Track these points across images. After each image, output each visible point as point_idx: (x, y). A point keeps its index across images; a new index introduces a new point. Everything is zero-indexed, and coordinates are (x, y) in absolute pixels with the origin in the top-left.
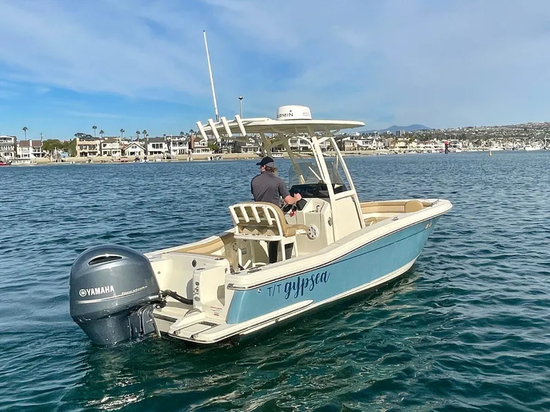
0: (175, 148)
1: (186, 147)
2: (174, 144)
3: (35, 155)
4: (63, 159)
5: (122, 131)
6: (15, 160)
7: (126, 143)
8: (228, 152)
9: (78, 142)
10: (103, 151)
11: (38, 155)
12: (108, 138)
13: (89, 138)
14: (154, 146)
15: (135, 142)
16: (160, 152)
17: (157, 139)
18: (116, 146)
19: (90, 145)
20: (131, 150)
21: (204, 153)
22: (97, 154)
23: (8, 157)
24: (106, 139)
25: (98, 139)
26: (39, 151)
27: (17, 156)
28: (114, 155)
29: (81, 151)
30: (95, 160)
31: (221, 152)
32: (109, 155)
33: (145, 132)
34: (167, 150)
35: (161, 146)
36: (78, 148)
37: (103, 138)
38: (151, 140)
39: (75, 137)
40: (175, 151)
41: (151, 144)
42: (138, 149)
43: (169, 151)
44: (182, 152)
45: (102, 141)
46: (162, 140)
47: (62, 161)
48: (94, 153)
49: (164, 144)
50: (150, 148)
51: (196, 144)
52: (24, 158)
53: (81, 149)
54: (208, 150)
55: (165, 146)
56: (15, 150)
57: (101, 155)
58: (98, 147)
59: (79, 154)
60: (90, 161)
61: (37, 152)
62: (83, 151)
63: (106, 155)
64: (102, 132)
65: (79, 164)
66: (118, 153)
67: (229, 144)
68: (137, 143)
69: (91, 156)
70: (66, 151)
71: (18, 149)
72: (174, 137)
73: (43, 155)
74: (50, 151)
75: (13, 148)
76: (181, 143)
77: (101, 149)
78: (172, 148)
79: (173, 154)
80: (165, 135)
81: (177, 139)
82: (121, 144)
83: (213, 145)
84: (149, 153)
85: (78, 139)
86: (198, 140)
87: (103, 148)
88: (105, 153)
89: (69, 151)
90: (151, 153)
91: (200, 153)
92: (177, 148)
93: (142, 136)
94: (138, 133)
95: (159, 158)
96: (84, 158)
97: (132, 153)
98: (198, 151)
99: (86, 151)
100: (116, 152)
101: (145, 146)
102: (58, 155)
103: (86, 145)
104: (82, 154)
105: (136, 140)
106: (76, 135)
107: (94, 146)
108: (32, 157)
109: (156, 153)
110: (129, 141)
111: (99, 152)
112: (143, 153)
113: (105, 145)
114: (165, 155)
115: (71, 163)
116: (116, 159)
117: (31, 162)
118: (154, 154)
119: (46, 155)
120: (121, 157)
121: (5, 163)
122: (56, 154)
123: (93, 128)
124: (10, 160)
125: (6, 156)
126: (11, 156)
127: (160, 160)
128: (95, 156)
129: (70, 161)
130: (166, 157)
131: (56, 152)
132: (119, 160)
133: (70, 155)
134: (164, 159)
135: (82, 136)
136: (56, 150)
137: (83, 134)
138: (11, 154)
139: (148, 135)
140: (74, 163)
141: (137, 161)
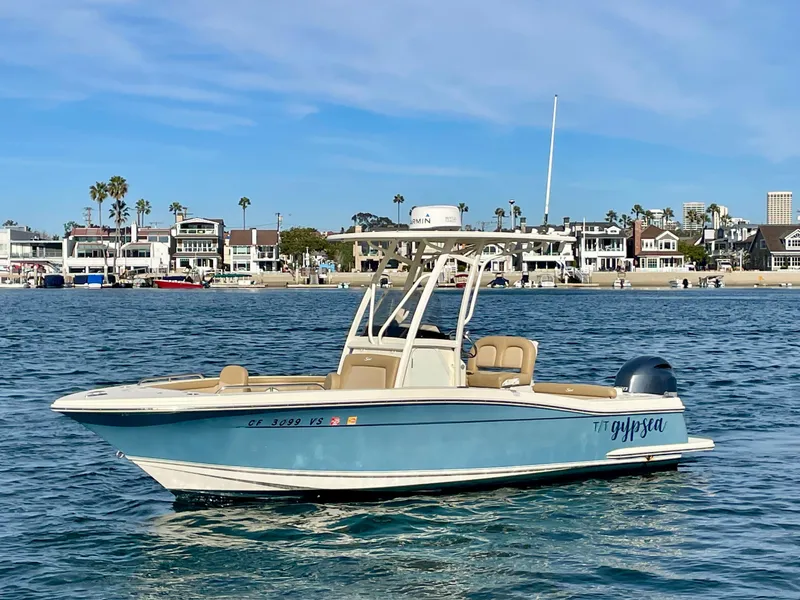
0: (591, 254)
1: (620, 253)
2: (590, 243)
3: (261, 265)
4: (323, 276)
6: (219, 276)
8: (734, 266)
11: (269, 264)
13: (384, 224)
16: (552, 265)
21: (668, 269)
22: (401, 266)
23: (203, 270)
26: (270, 256)
27: (223, 266)
29: (365, 259)
30: (396, 280)
31: (714, 267)
33: (518, 211)
34: (571, 258)
35: (557, 248)
36: (357, 250)
39: (352, 223)
40: (591, 261)
43: (576, 263)
44: (609, 265)
47: (321, 281)
48: (394, 264)
51: (648, 245)
52: (239, 271)
53: (365, 252)
54: (678, 262)
56: (221, 251)
59: (358, 265)
61: (266, 259)
62: (370, 256)
66: (449, 265)
67: (738, 245)
70: (330, 256)
71: (226, 249)
72: (590, 226)
73: (279, 265)
74: (296, 258)
75: (215, 247)
76: (607, 242)
78: (585, 254)
79: (585, 268)
80: (566, 219)
81: (596, 231)
83: (692, 248)
84: (525, 266)
85: (359, 229)
86: (653, 232)
89: (338, 258)
90: (532, 265)
91: (658, 269)
92: (598, 253)
94: (500, 213)
95: (549, 279)
96: (370, 275)
98: (653, 264)
99: (376, 258)
102: (313, 266)
104: (366, 265)
106: (354, 218)
108: (255, 269)
109: (542, 265)
112: (509, 265)
114: (565, 271)
115: (340, 287)
116: (446, 279)
117: (252, 283)
118: (537, 270)
119: (285, 266)
120: (457, 274)
121: (198, 283)
122: (308, 263)
123: (395, 201)
124: (208, 275)
125: (199, 265)
126: (211, 266)
127: (552, 284)
128: (395, 270)
129: (337, 283)
130: (566, 278)
131: (307, 259)
132: (452, 281)
133: (339, 266)
134: (563, 281)
135: (370, 220)
136: (307, 255)
137: (370, 216)
138: (211, 262)
139: (523, 220)
140: (346, 287)
141: (497, 286)
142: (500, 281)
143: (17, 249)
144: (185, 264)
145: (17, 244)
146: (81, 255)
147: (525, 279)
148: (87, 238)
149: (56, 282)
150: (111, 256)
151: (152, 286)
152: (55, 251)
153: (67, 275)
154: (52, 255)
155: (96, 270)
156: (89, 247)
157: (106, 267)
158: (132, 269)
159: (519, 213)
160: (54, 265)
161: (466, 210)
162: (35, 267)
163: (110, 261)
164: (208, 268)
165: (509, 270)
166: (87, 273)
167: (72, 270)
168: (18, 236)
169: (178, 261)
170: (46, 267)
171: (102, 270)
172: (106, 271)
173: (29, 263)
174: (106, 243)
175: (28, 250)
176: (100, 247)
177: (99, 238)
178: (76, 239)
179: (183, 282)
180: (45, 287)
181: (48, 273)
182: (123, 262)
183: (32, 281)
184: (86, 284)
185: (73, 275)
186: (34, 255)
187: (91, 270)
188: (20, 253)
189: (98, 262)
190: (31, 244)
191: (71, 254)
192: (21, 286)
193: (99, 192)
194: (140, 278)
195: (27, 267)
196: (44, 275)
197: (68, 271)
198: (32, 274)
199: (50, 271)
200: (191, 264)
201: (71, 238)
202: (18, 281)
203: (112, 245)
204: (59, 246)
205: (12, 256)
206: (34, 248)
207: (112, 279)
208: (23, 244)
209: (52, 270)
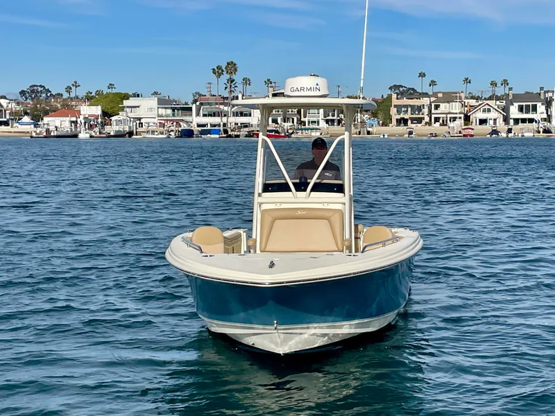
3: (327, 121)
4: (369, 129)
5: (467, 81)
6: (298, 129)
7: (473, 102)
9: (395, 101)
10: (433, 116)
11: (333, 121)
12: (443, 93)
13: (411, 93)
14: (521, 109)
15: (488, 102)
16: (531, 121)
17: (528, 96)
18: (456, 108)
19: (412, 107)
20: (481, 115)
22: (424, 122)
23: (287, 125)
24: (440, 95)
25: (426, 95)
26: (333, 115)
27: (301, 123)
28: (451, 125)
29: (399, 117)
30: (418, 132)
32: (443, 124)
33: (505, 82)
34: (545, 116)
35: (535, 109)
36: (393, 111)
37: (435, 94)
38: (517, 98)
39: (389, 92)
41: (516, 105)
42: (493, 115)
43: (549, 119)
45: (433, 99)
46: (537, 97)
47: (369, 133)
48: (420, 120)
49: (539, 104)
50: (514, 112)
52: (311, 126)
53: (399, 112)
55: (541, 108)
56: (299, 113)
57: (429, 124)
58: (426, 110)
59: (394, 122)
60: (411, 133)
61: (330, 118)
62: (402, 115)
63: (438, 124)
64: (433, 83)
65: (393, 138)
66: (458, 122)
68: (492, 103)
69: (413, 126)
70: (375, 115)
73: (339, 122)
77: (430, 113)
80: (542, 88)
82: (464, 105)
84: (512, 122)
85: (394, 96)
87: (433, 111)
88: (437, 120)
89: (380, 116)
90: (517, 121)
93: (500, 91)
94: (494, 84)
95: (529, 131)
96: (402, 129)
97: (483, 122)
99: (406, 117)
100: (455, 119)
101: (506, 109)
102: (363, 122)
103: (406, 106)
104: (399, 122)
105: (490, 98)
106: (391, 88)
107: (420, 109)
108: (323, 124)
109: (524, 121)
110: (477, 99)
111: (427, 119)
112: (500, 122)
113: (437, 107)
114: (541, 125)
115: (382, 137)
116: (455, 131)
117: (321, 134)
118: (520, 124)
119: (343, 122)
120: (463, 127)
121: (283, 134)
122: (359, 121)
123: (419, 76)
124: (291, 129)
125: (285, 122)
126: (293, 122)
127: (532, 134)
128: (419, 125)
129: (380, 134)
130: (541, 130)
131: (359, 117)
132: (460, 132)
133: (381, 122)
134: (539, 132)
135: (401, 89)
136: (359, 114)
137: (402, 87)
138: (293, 119)
139: (510, 89)
140: (386, 136)
141: (494, 136)
142: (495, 132)
143: (162, 111)
144: (275, 121)
145: (162, 108)
146: (204, 115)
147: (510, 131)
148: (209, 104)
149: (188, 134)
150: (225, 116)
151: (253, 136)
152: (188, 113)
153: (196, 129)
154: (186, 115)
155: (215, 126)
156: (210, 110)
157: (222, 124)
158: (239, 125)
159: (507, 84)
160: (187, 122)
161: (470, 83)
162: (175, 124)
163: (225, 119)
164: (291, 124)
165: (500, 124)
166: (209, 127)
167: (199, 126)
168: (163, 102)
169: (270, 119)
170: (181, 123)
171: (219, 125)
172: (222, 126)
173: (170, 120)
174: (222, 107)
175: (169, 112)
176: (218, 110)
177: (217, 104)
178: (202, 104)
179: (273, 133)
180: (181, 137)
181: (182, 128)
182: (232, 120)
183: (172, 133)
184: (209, 135)
185: (200, 129)
186: (174, 115)
187: (212, 126)
188: (164, 114)
189: (216, 120)
190: (171, 108)
191: (198, 114)
192: (165, 136)
193: (218, 72)
194: (244, 131)
195: (169, 124)
196: (180, 129)
197: (196, 126)
198: (172, 128)
199: (184, 126)
200: (279, 121)
201: (198, 103)
202: (162, 133)
203: (226, 108)
204: (190, 109)
205: (159, 116)
206: (174, 111)
207: (226, 132)
208: (165, 108)
209: (185, 125)
